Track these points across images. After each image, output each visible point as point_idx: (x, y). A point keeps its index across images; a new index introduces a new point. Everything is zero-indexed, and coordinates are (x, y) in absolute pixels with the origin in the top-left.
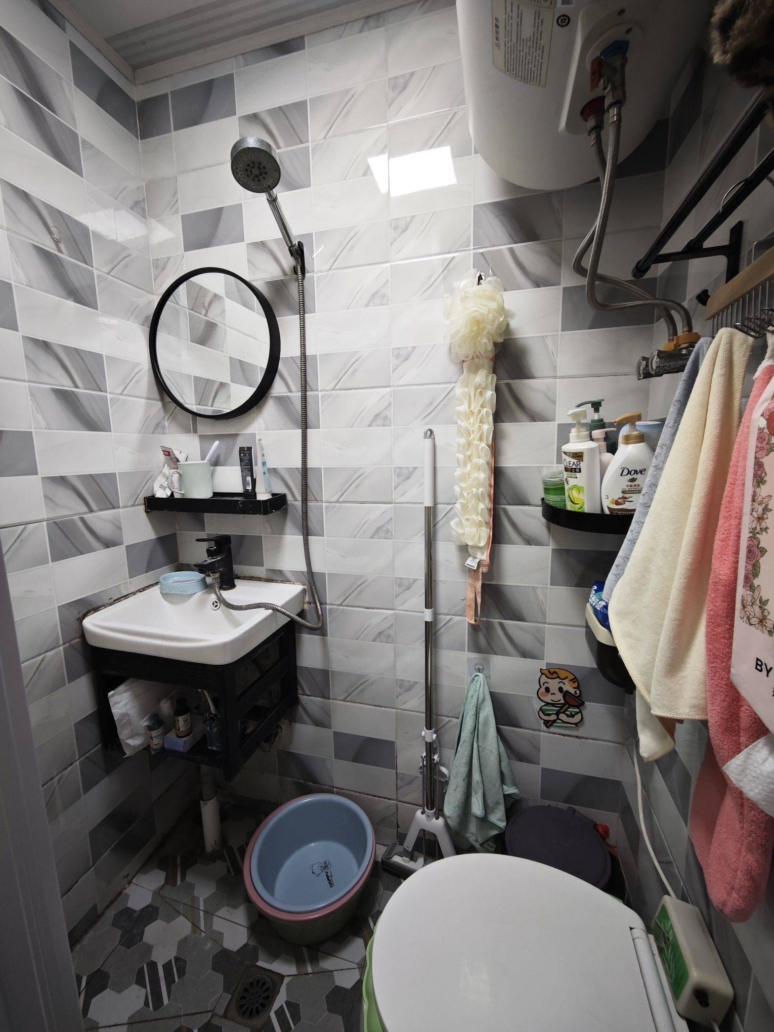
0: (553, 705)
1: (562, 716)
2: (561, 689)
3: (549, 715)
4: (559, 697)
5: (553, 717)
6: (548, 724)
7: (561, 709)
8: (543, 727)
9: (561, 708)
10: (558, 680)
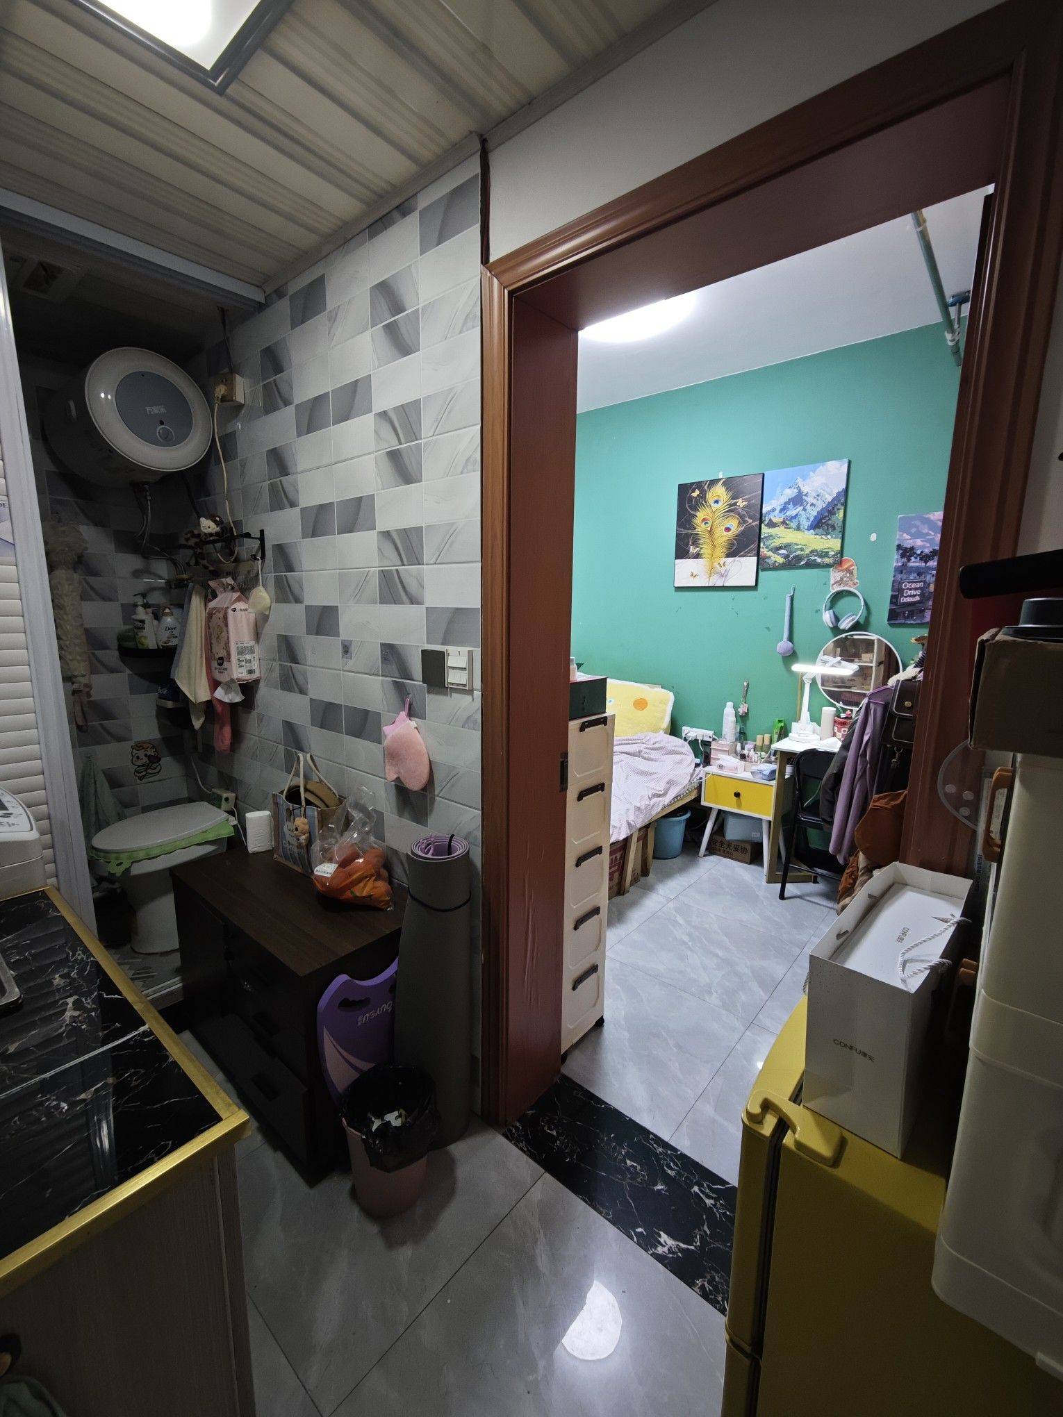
0: (143, 766)
1: (149, 771)
2: (146, 755)
3: (142, 772)
4: (145, 760)
5: (144, 773)
6: (141, 779)
7: (148, 767)
8: (139, 781)
9: (148, 765)
10: (143, 750)
